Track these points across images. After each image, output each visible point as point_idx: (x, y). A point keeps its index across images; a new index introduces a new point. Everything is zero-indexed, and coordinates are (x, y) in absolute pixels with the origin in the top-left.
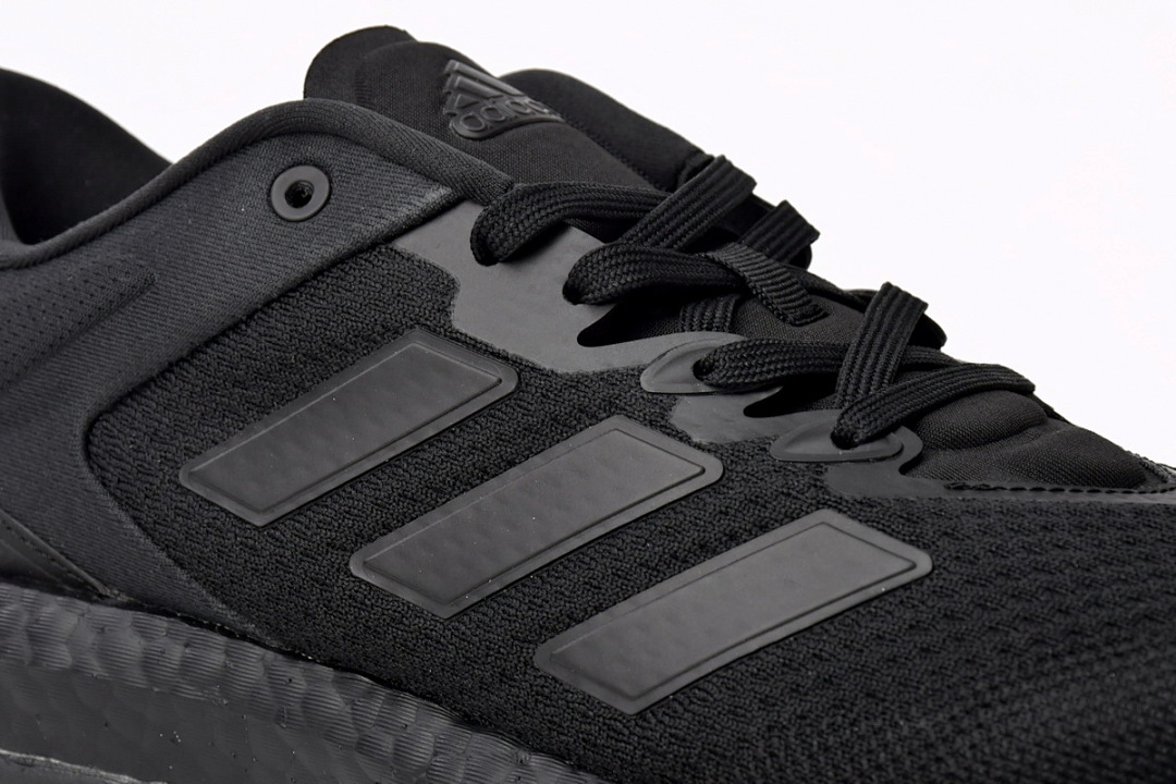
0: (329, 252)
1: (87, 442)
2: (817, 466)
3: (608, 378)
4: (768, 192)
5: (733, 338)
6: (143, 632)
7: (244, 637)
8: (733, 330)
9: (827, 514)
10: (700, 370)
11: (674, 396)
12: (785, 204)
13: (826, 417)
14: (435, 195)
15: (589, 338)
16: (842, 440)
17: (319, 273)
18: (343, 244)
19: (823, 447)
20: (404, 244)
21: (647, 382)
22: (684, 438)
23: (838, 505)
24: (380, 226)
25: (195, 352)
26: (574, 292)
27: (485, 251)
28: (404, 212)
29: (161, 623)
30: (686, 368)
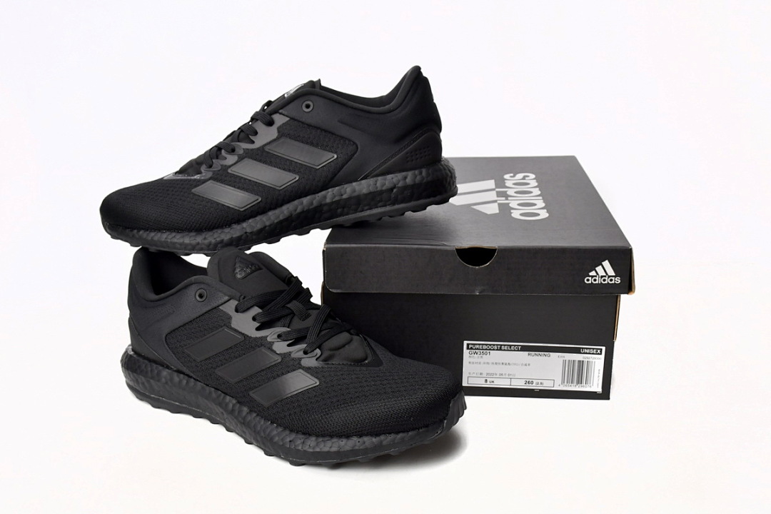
0: (207, 309)
1: (166, 339)
2: (300, 359)
3: (262, 338)
4: (304, 286)
5: (289, 329)
6: (178, 376)
7: (198, 380)
8: (288, 327)
9: (301, 370)
10: (279, 336)
11: (273, 342)
12: (308, 289)
13: (303, 346)
14: (227, 298)
15: (258, 329)
16: (305, 353)
17: (206, 313)
18: (210, 308)
19: (301, 354)
20: (220, 307)
21: (269, 339)
22: (275, 352)
23: (303, 368)
24: (215, 305)
25: (185, 325)
26: (254, 319)
27: (237, 311)
28: (221, 302)
29: (182, 376)
30: (276, 336)
